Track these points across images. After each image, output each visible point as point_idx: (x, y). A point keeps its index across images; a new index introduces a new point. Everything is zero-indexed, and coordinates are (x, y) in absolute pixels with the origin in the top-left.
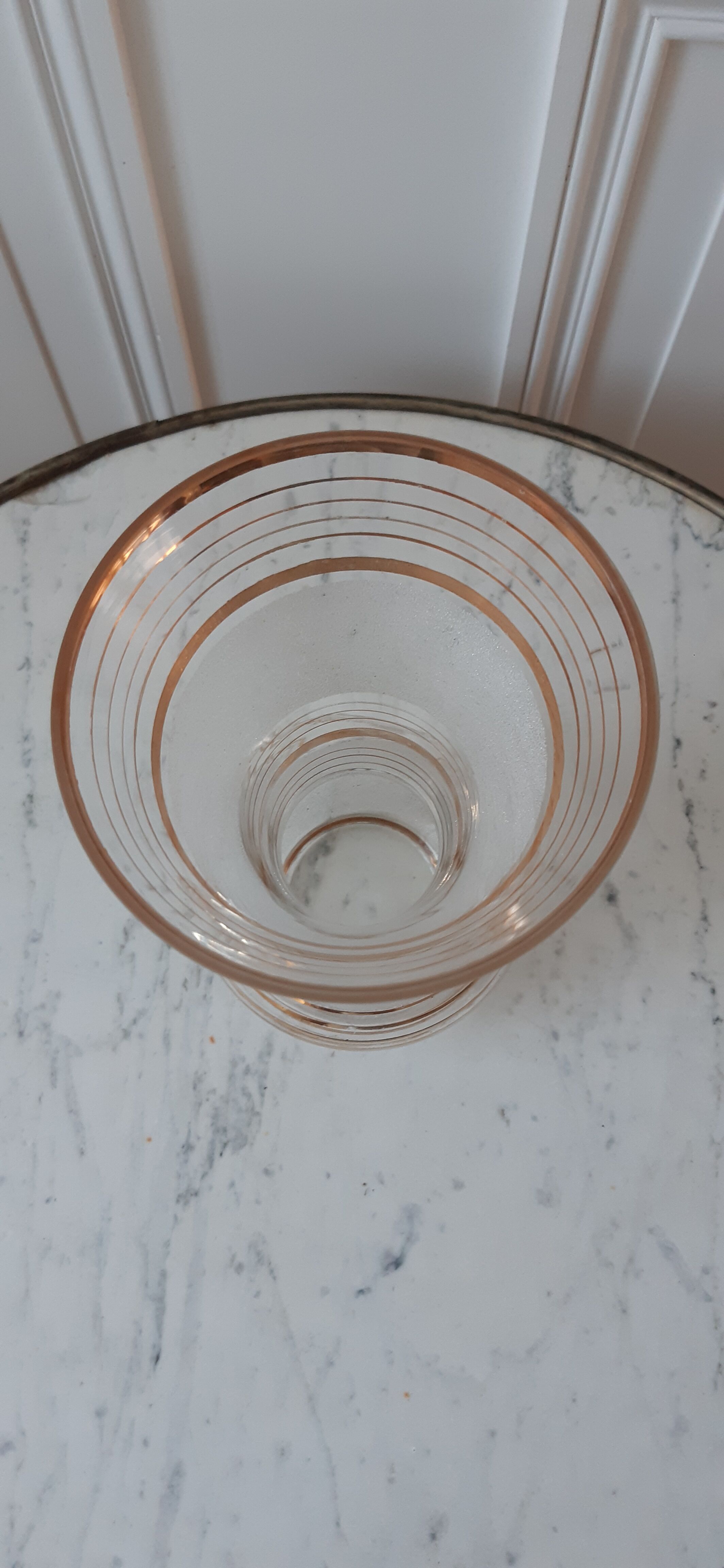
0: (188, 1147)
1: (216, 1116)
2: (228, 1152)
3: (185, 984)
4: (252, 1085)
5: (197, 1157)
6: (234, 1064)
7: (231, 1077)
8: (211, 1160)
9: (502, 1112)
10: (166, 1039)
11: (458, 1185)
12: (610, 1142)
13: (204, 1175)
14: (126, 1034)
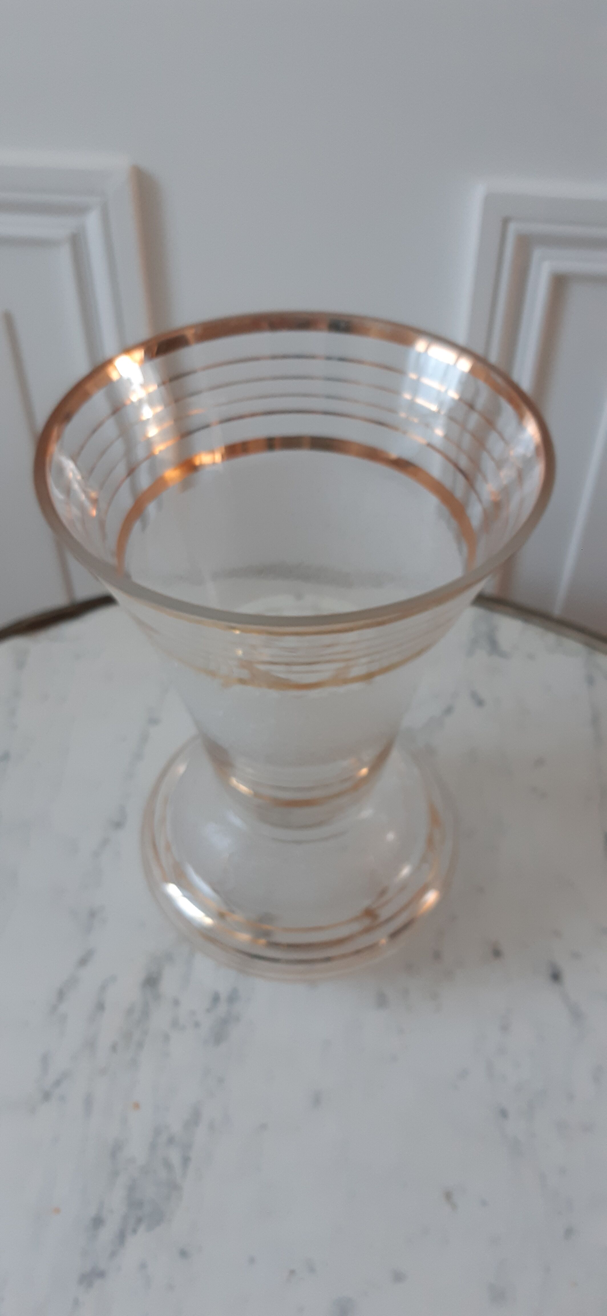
0: (98, 1222)
1: (132, 1188)
2: (142, 1229)
3: (114, 1048)
4: (175, 1157)
5: (107, 1233)
6: (157, 1132)
7: (153, 1147)
8: (121, 1237)
9: (448, 1196)
10: (88, 1102)
11: (398, 1277)
12: (569, 1232)
13: (113, 1254)
14: (47, 1096)
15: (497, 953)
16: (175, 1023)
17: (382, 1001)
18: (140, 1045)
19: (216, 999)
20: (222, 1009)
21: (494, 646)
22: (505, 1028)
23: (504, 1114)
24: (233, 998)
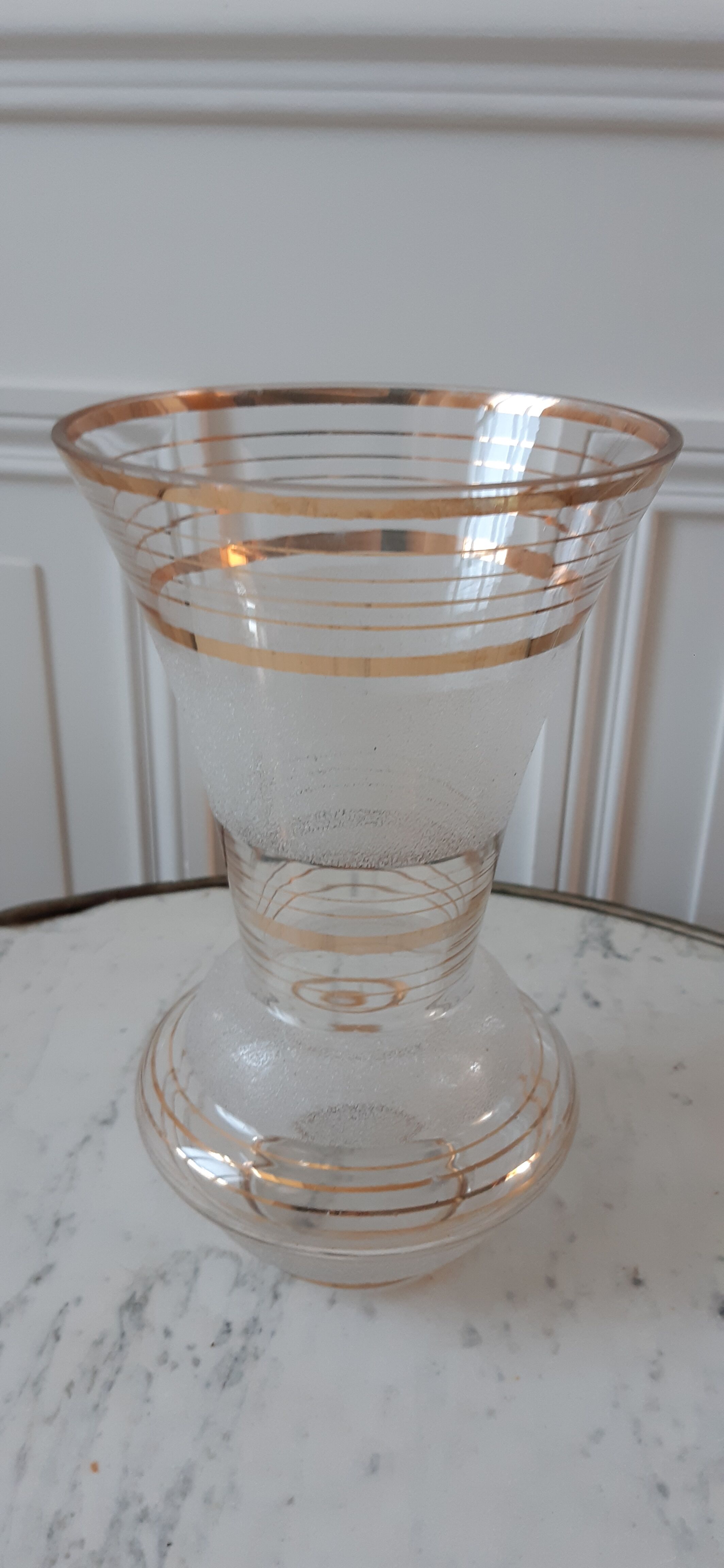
3: (69, 1389)
4: (148, 1541)
6: (123, 1504)
7: (115, 1524)
10: (21, 1460)
15: (637, 1282)
16: (163, 1359)
17: (471, 1337)
18: (110, 1386)
19: (228, 1328)
20: (235, 1342)
21: (608, 947)
22: (654, 1376)
23: (662, 1490)
24: (252, 1327)
